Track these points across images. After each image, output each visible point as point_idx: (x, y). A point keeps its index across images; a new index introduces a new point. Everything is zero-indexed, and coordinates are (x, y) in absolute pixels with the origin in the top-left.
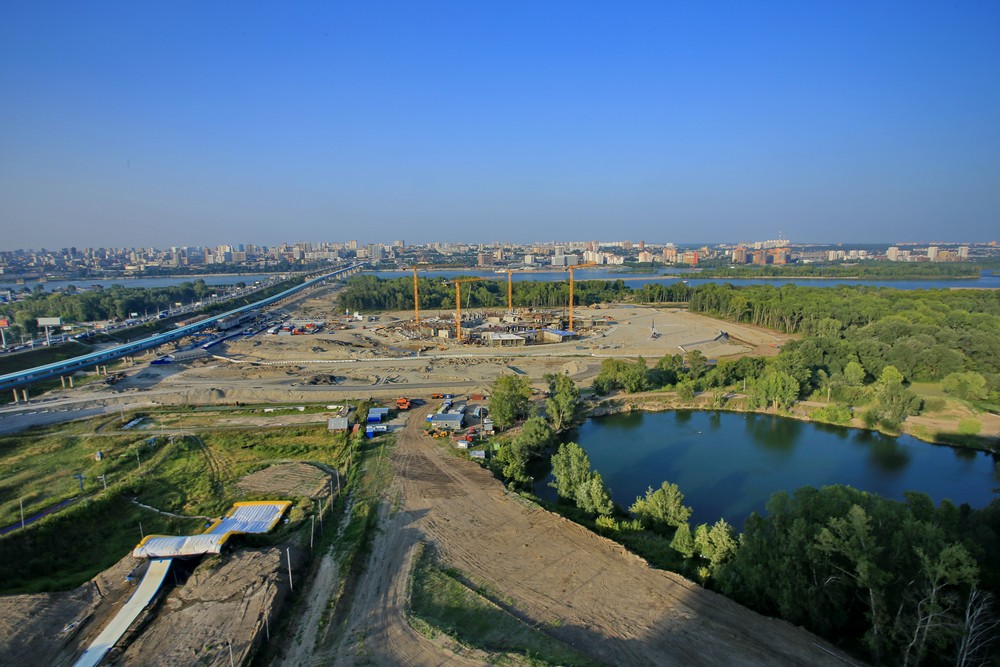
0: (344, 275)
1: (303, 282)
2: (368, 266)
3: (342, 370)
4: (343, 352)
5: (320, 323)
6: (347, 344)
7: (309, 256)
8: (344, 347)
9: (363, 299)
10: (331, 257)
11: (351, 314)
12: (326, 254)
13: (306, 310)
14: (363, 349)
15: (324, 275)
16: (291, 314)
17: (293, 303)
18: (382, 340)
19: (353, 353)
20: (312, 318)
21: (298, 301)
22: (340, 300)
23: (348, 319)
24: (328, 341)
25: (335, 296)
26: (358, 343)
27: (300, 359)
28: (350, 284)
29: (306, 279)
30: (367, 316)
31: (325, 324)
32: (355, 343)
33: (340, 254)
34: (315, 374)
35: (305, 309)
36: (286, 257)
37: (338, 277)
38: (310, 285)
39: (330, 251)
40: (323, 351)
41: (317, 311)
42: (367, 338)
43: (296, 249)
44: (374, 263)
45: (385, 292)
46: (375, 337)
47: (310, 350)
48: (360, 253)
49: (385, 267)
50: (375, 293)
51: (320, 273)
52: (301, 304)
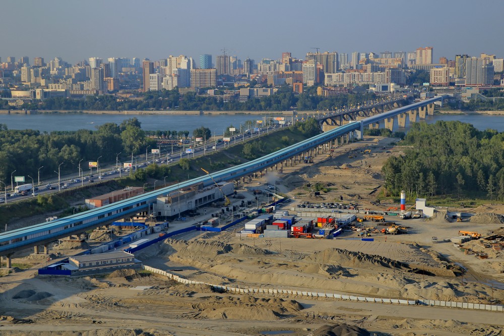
0: (401, 121)
1: (317, 131)
2: (453, 103)
3: (384, 319)
4: (389, 281)
5: (345, 216)
6: (398, 265)
7: (333, 79)
8: (390, 272)
9: (437, 174)
10: (376, 82)
11: (410, 202)
12: (366, 77)
13: (320, 190)
14: (431, 279)
15: (359, 120)
16: (291, 195)
17: (295, 173)
18: (476, 264)
19: (409, 287)
20: (331, 206)
21: (304, 170)
22: (390, 172)
23: (402, 213)
24: (360, 256)
25: (378, 163)
26: (422, 266)
27: (302, 287)
28: (412, 140)
29: (324, 127)
30: (443, 210)
31: (355, 219)
32: (413, 265)
33: (395, 76)
34: (330, 323)
35: (318, 185)
36: (289, 80)
37: (388, 125)
38: (330, 139)
39: (375, 69)
40: (348, 274)
41: (342, 192)
42: (442, 257)
43: (309, 65)
44: (466, 96)
45: (487, 160)
46: (457, 255)
47: (323, 271)
48: (439, 75)
49: (491, 105)
50: (465, 161)
51: (352, 115)
52: (311, 175)
